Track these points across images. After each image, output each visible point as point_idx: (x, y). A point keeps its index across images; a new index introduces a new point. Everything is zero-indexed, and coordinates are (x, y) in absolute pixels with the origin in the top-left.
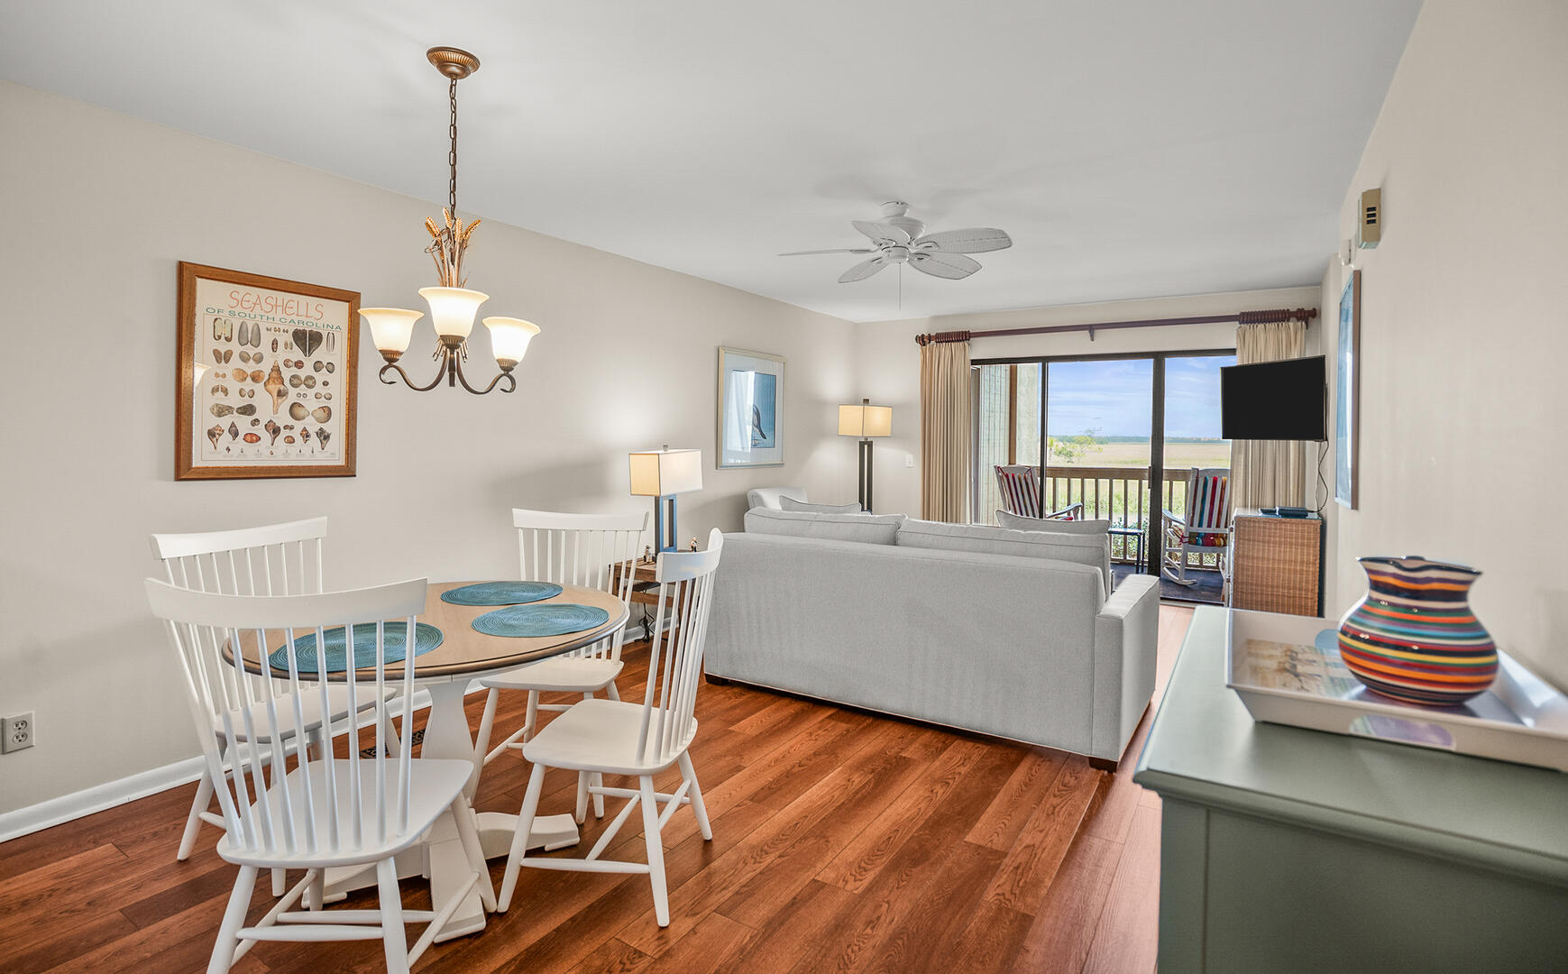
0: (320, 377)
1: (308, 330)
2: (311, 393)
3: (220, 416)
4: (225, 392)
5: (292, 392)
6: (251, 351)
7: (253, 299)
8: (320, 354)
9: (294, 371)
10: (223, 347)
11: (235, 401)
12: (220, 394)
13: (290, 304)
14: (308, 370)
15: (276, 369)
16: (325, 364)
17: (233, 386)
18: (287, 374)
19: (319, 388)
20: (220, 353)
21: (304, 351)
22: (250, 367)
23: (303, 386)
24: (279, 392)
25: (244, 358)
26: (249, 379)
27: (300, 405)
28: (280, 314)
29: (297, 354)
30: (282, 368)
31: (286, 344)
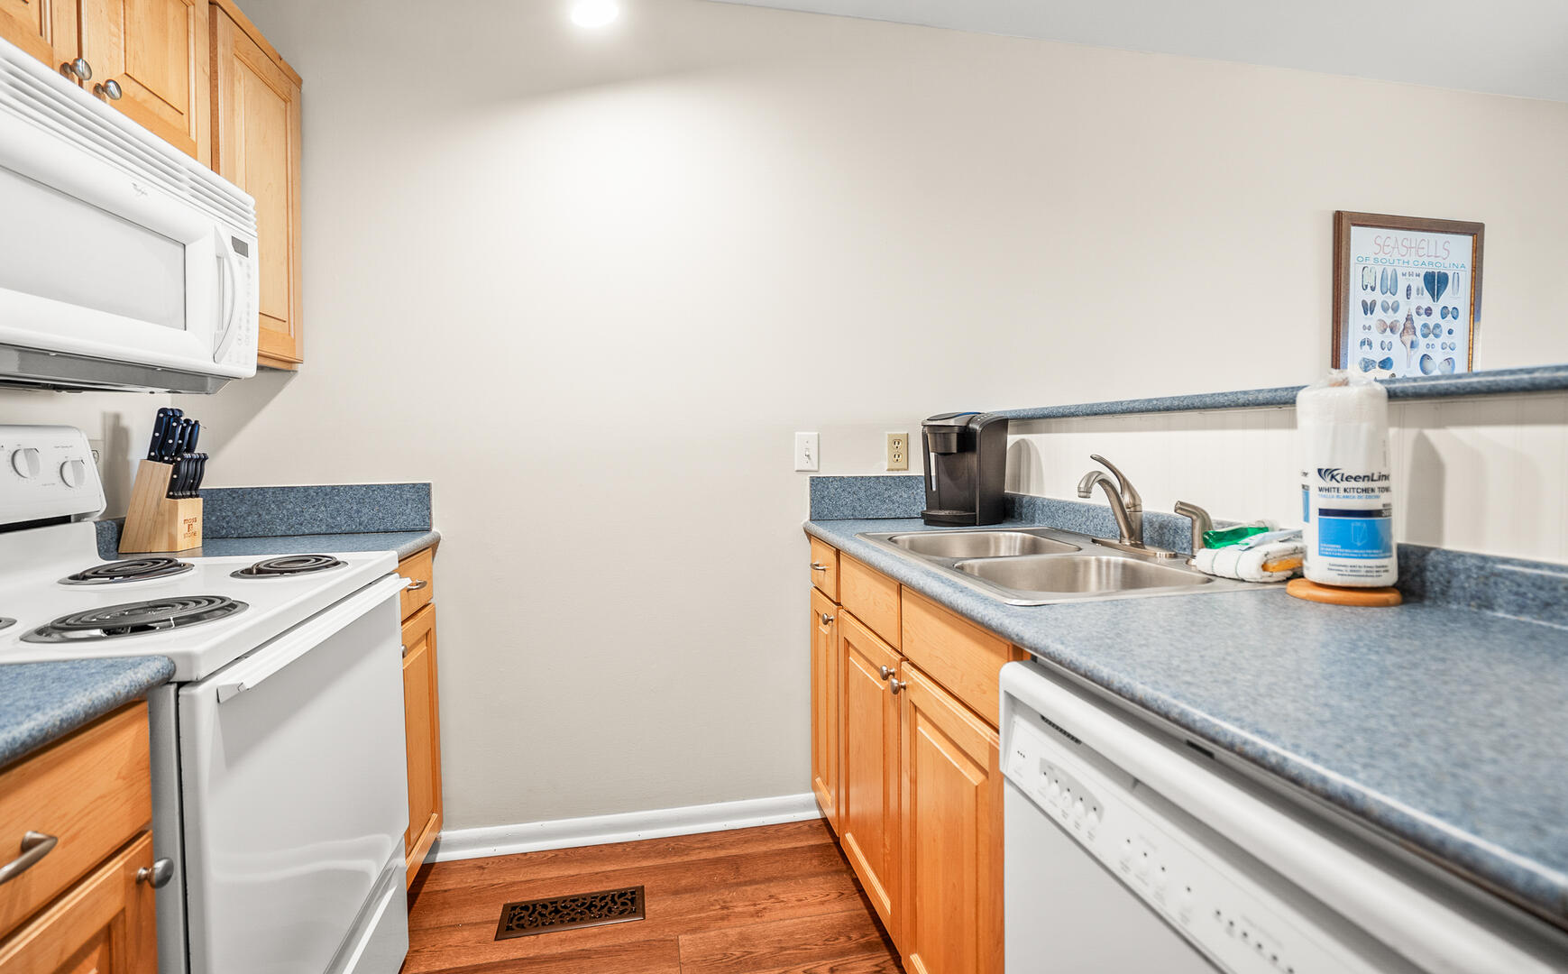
0: (1446, 324)
1: (1436, 271)
2: (1438, 342)
3: (1366, 371)
4: (1370, 344)
5: (1422, 342)
6: (1390, 299)
7: (1391, 242)
8: (1447, 298)
9: (1424, 319)
10: (1369, 297)
11: (1378, 355)
12: (1366, 347)
13: (1424, 244)
14: (1436, 318)
15: (1409, 318)
16: (1450, 309)
17: (1376, 337)
18: (1419, 322)
19: (1444, 337)
20: (1367, 304)
21: (1433, 297)
22: (1389, 318)
23: (1431, 336)
24: (1412, 343)
25: (1385, 310)
26: (1388, 329)
27: (1429, 357)
28: (1413, 258)
29: (1426, 300)
30: (1415, 316)
31: (1418, 289)
